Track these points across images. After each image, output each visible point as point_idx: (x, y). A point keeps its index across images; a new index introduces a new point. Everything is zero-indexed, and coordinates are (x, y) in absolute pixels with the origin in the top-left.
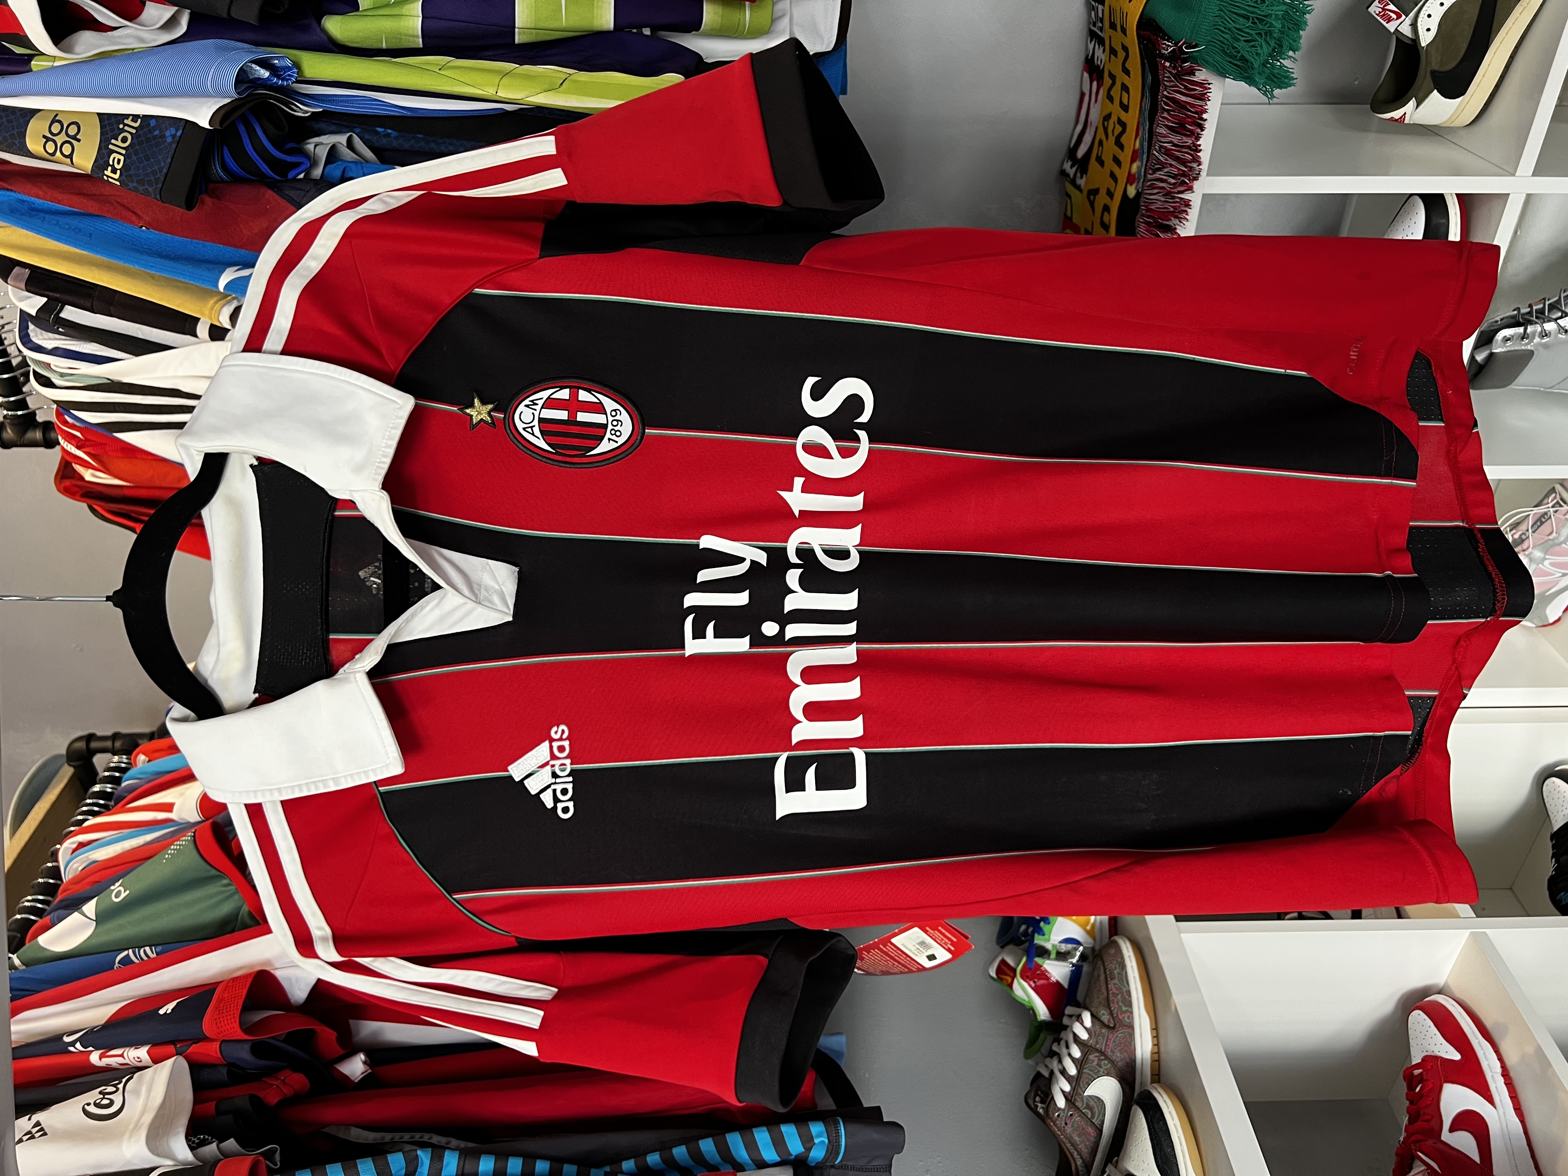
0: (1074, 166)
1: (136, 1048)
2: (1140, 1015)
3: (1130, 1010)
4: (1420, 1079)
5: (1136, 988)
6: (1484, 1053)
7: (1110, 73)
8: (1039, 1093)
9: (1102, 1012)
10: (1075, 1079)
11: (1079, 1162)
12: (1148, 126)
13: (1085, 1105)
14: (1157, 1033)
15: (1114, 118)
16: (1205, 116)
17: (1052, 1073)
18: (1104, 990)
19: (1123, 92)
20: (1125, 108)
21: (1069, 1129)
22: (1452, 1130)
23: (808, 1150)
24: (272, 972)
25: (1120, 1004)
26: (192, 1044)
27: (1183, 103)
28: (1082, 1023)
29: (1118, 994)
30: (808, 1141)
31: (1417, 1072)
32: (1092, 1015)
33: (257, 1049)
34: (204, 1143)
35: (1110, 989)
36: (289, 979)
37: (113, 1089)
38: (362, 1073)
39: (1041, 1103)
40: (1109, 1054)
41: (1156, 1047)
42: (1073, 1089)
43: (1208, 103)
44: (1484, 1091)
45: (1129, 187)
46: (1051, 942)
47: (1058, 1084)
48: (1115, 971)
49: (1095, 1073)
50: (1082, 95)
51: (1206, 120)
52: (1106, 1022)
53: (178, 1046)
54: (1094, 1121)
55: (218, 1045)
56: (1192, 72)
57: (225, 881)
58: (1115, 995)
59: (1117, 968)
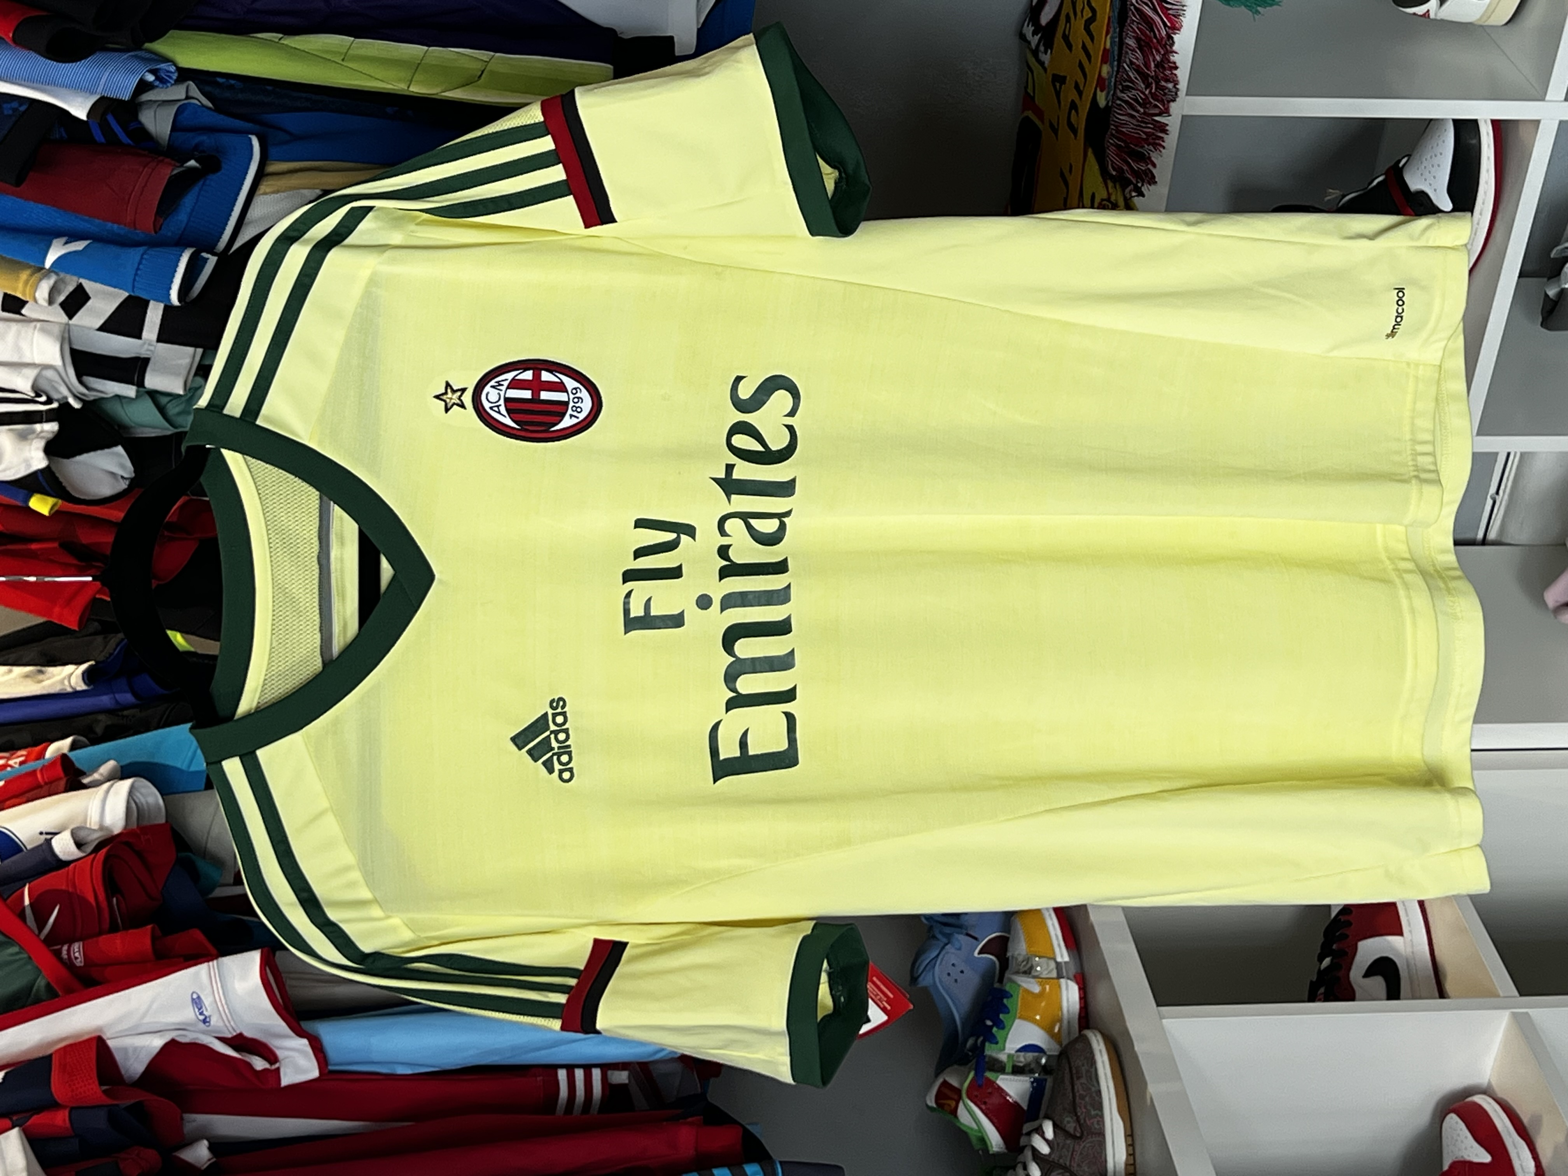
0: (1037, 34)
2: (1111, 1120)
3: (1100, 1113)
5: (1108, 1087)
9: (1069, 1119)
12: (1118, 30)
14: (1132, 1139)
18: (1069, 1093)
24: (104, 1040)
25: (1089, 1107)
26: (30, 1116)
28: (1042, 1135)
29: (1086, 1096)
32: (1055, 1126)
33: (113, 1115)
35: (1076, 1090)
38: (208, 1161)
40: (1075, 1168)
41: (1132, 1157)
45: (1098, 92)
46: (1007, 1051)
48: (1083, 1068)
52: (1071, 1131)
53: (16, 1117)
55: (68, 1114)
58: (1082, 1097)
59: (1085, 1064)
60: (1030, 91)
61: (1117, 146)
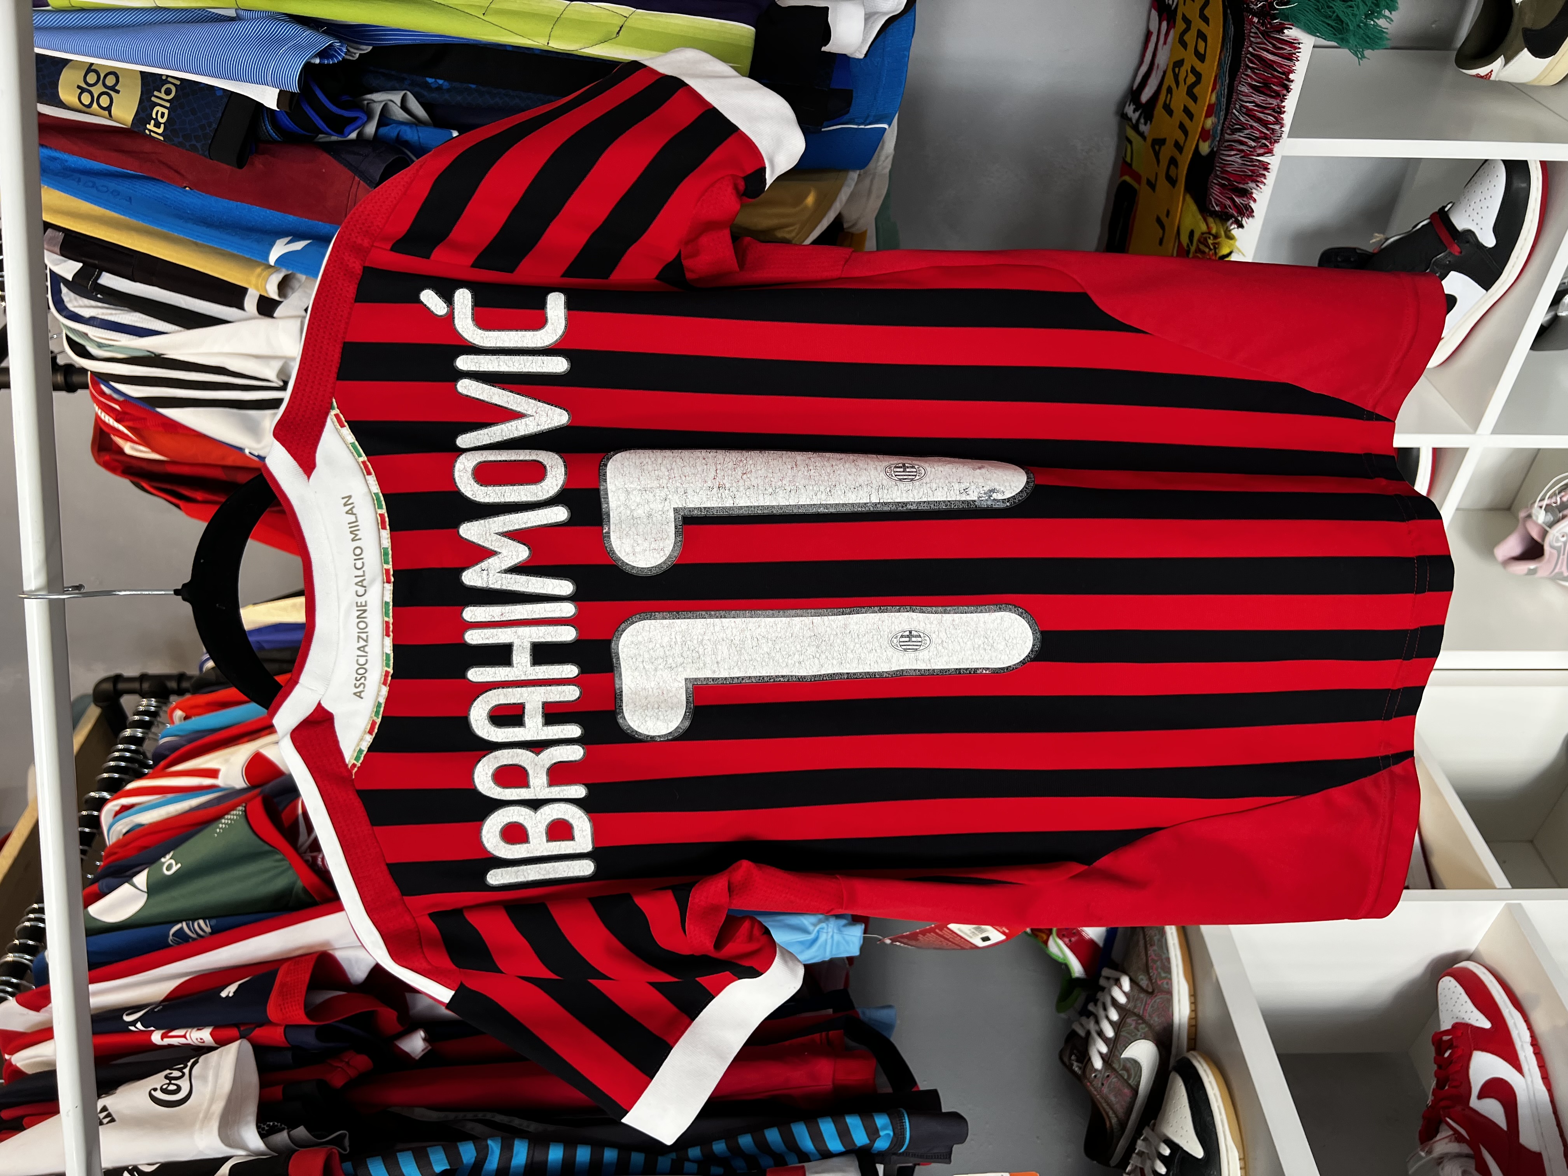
0: (1137, 111)
1: (198, 1030)
2: (1178, 981)
3: (1169, 975)
4: (1450, 1045)
5: (1176, 955)
6: (1515, 1023)
7: (1184, 15)
8: (1075, 1051)
9: (1141, 977)
10: (1112, 1042)
11: (1114, 1120)
12: (1227, 81)
13: (1121, 1067)
14: (1195, 999)
15: (1187, 66)
16: (1291, 76)
17: (1088, 1033)
18: (1143, 956)
19: (1199, 39)
20: (1201, 57)
21: (1105, 1090)
22: (1480, 1096)
23: (873, 1141)
24: (331, 952)
25: (1159, 970)
26: (255, 1028)
27: (1269, 62)
28: (1120, 987)
29: (1157, 961)
30: (873, 1133)
31: (1446, 1038)
32: (1131, 980)
33: (322, 1033)
34: (274, 1131)
35: (1149, 955)
36: (349, 960)
37: (180, 1074)
38: (423, 1051)
39: (1077, 1061)
40: (1147, 1018)
41: (1194, 1012)
42: (1111, 1051)
43: (1297, 63)
44: (1513, 1060)
45: (1201, 144)
47: (1095, 1045)
48: (1155, 938)
49: (1133, 1036)
50: (1149, 34)
51: (1292, 81)
52: (1144, 986)
53: (242, 1029)
54: (1130, 1082)
55: (283, 1030)
56: (1281, 29)
57: (279, 857)
58: (1155, 961)
60: (1128, 159)
61: (1222, 186)
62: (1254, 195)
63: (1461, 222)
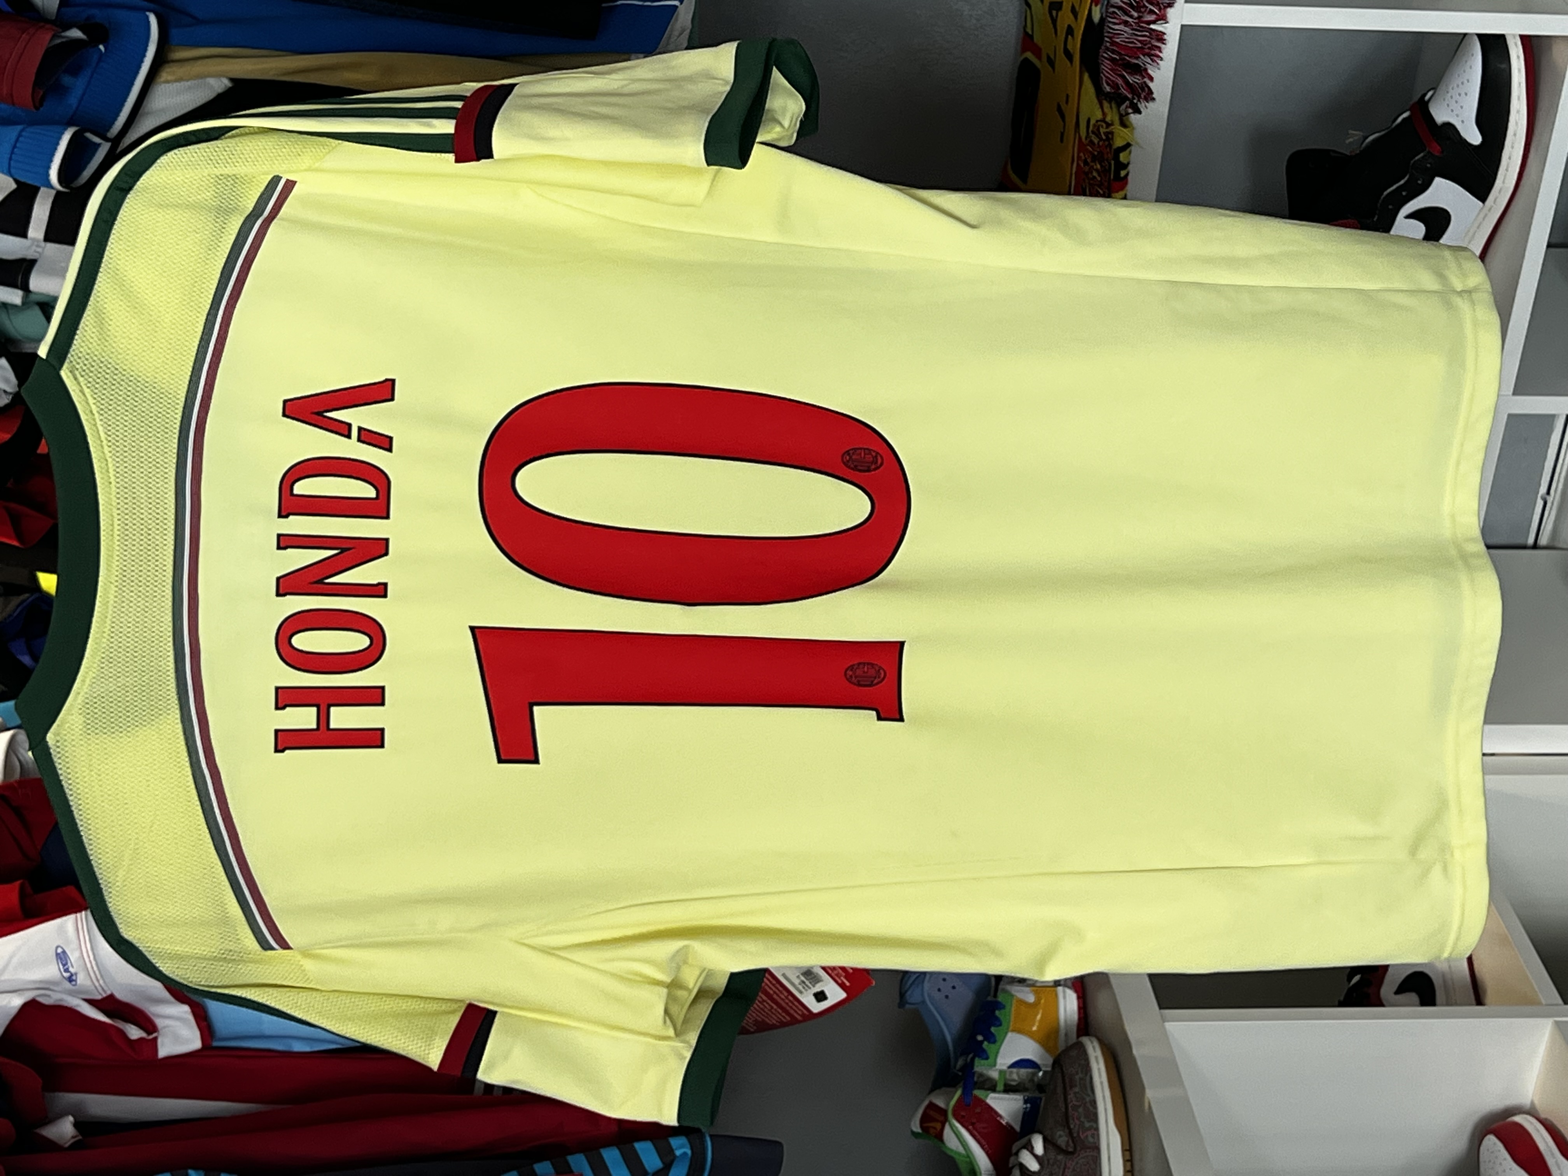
2: (1107, 1132)
3: (1095, 1126)
5: (1104, 1097)
9: (1059, 1133)
14: (1131, 1155)
18: (1062, 1104)
25: (1082, 1119)
28: (1031, 1151)
29: (1080, 1106)
32: (1045, 1140)
35: (1069, 1100)
38: (72, 1139)
41: (1130, 1174)
45: (1093, 8)
46: (998, 1067)
48: (1077, 1077)
52: (1064, 1146)
58: (1076, 1108)
59: (1079, 1071)
60: (1030, 30)
61: (1112, 60)
62: (1150, 72)
63: (1440, 114)
